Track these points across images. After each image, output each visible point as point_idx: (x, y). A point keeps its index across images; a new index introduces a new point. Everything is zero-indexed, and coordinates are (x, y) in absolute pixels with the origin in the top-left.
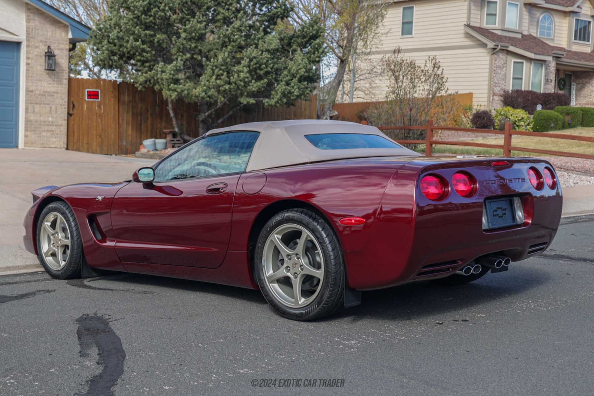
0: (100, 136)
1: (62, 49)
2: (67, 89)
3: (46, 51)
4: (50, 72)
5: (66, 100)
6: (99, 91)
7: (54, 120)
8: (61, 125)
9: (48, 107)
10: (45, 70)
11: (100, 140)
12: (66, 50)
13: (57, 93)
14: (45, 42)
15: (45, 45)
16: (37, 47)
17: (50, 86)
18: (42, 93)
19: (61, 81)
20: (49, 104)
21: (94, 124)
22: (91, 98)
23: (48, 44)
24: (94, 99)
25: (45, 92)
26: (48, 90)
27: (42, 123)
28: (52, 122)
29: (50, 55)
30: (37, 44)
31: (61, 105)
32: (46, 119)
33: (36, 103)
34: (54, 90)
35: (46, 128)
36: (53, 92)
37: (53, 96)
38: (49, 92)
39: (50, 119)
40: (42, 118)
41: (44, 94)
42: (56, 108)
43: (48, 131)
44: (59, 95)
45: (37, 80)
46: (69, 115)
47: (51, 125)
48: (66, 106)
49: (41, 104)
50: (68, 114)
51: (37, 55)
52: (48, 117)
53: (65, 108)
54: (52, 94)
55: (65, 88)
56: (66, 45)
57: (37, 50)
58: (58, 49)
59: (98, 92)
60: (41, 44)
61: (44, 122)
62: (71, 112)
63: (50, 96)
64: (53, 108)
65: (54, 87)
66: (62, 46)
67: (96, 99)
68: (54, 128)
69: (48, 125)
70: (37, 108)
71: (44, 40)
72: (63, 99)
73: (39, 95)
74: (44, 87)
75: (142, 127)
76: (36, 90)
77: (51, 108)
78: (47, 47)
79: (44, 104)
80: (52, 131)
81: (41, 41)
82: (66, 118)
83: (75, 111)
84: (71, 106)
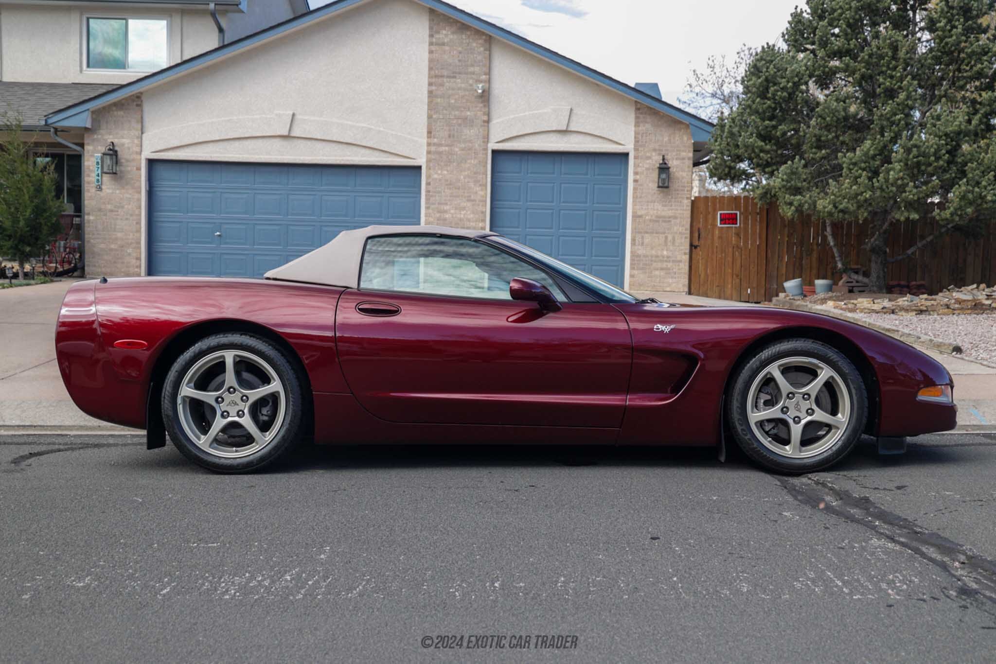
0: (737, 276)
1: (683, 159)
2: (689, 212)
3: (661, 162)
4: (665, 190)
5: (688, 226)
6: (738, 213)
7: (670, 254)
8: (680, 261)
9: (662, 237)
10: (659, 187)
11: (738, 281)
12: (689, 159)
13: (675, 218)
14: (660, 150)
15: (659, 154)
16: (649, 158)
17: (666, 208)
18: (654, 218)
19: (681, 202)
20: (664, 233)
21: (730, 259)
22: (725, 223)
23: (663, 153)
24: (729, 224)
25: (657, 217)
26: (663, 214)
27: (654, 259)
28: (668, 257)
29: (664, 168)
30: (648, 154)
31: (680, 233)
32: (659, 253)
33: (647, 233)
34: (670, 213)
35: (659, 265)
36: (670, 217)
37: (670, 221)
38: (664, 217)
39: (665, 253)
40: (654, 252)
41: (658, 219)
42: (674, 238)
43: (662, 269)
44: (678, 221)
45: (648, 202)
46: (693, 246)
47: (666, 261)
48: (688, 236)
49: (652, 233)
50: (691, 245)
51: (647, 169)
52: (663, 250)
53: (686, 238)
54: (667, 220)
55: (686, 210)
56: (689, 152)
57: (648, 161)
58: (676, 159)
59: (736, 214)
60: (654, 154)
61: (657, 256)
62: (696, 243)
63: (665, 222)
64: (670, 238)
65: (672, 210)
66: (684, 154)
67: (733, 224)
68: (670, 265)
69: (662, 261)
70: (648, 239)
71: (657, 148)
72: (683, 226)
73: (650, 220)
74: (657, 210)
75: (804, 262)
76: (647, 215)
77: (666, 238)
78: (661, 158)
79: (657, 233)
80: (668, 269)
81: (655, 150)
82: (688, 251)
83: (702, 241)
84: (696, 235)
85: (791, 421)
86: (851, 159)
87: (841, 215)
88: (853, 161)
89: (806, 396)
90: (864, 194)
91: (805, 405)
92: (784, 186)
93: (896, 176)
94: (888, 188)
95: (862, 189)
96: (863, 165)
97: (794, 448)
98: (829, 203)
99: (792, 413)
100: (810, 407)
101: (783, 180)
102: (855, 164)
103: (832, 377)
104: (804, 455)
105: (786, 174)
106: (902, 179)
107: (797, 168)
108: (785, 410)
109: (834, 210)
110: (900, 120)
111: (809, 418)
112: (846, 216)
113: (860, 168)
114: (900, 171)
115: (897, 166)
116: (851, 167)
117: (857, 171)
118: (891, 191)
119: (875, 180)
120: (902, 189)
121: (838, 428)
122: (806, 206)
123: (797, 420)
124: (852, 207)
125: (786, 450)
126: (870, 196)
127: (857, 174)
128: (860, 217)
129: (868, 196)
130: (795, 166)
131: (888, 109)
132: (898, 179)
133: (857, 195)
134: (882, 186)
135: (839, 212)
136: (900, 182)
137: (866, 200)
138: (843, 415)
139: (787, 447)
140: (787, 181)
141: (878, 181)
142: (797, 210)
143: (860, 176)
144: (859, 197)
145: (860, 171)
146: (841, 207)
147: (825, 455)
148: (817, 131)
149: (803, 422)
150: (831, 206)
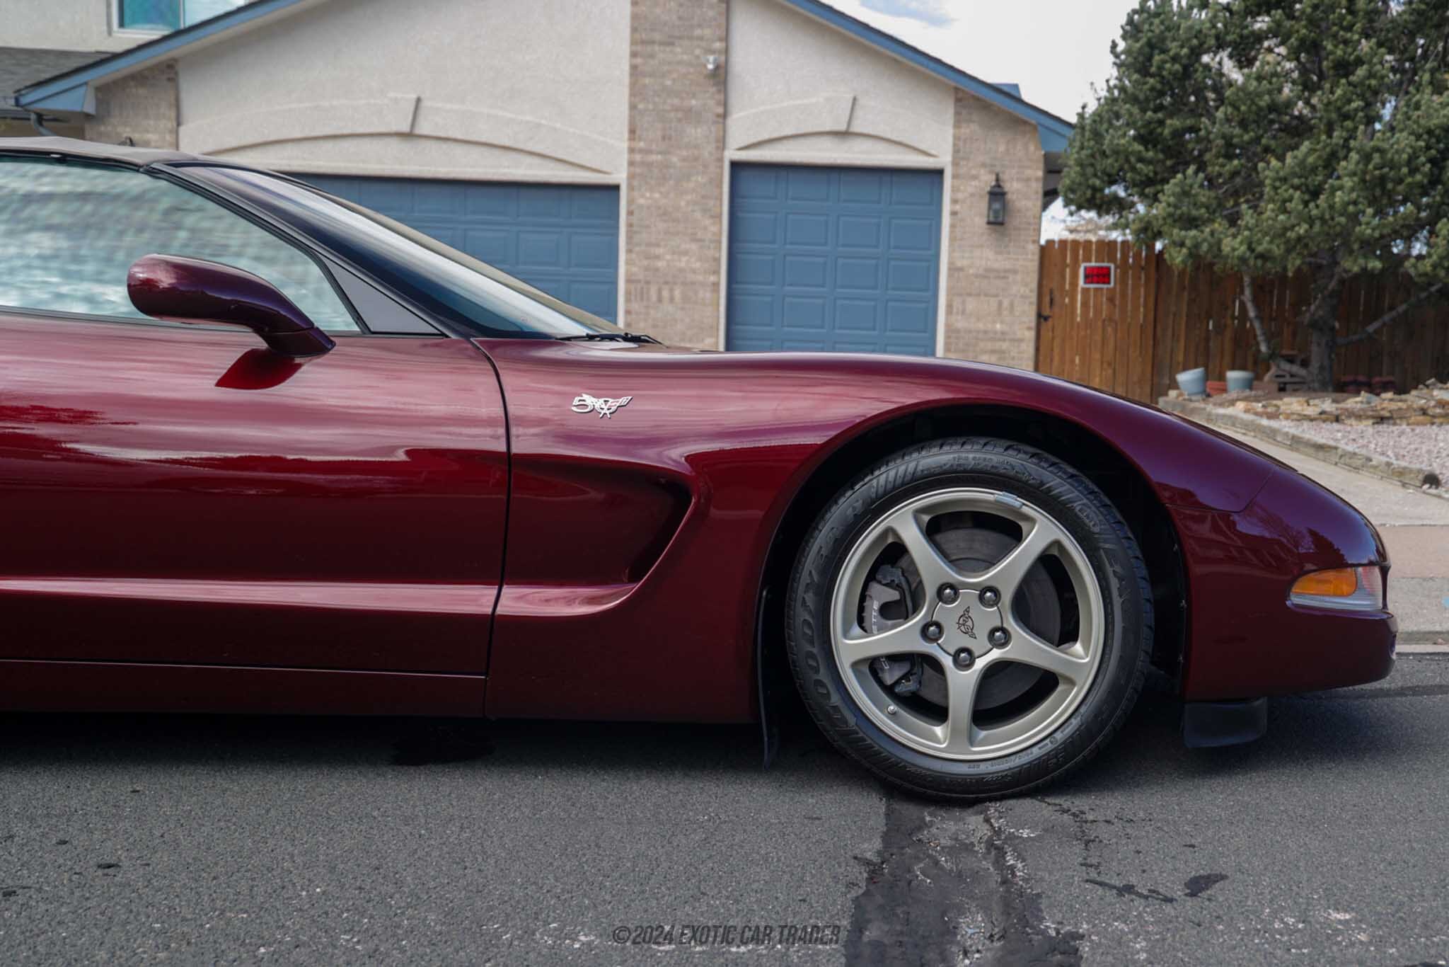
0: (1109, 364)
1: (1028, 180)
2: (1037, 264)
3: (993, 183)
4: (997, 227)
5: (1034, 285)
6: (1112, 266)
7: (1006, 328)
8: (1021, 340)
9: (993, 302)
10: (989, 223)
11: (1110, 371)
12: (1037, 179)
13: (1015, 272)
14: (992, 166)
15: (991, 172)
16: (975, 177)
17: (1000, 257)
18: (981, 271)
19: (1024, 248)
20: (996, 296)
21: (1098, 338)
22: (1092, 282)
23: (997, 169)
24: (1098, 283)
25: (988, 270)
26: (996, 265)
27: (981, 336)
28: (1003, 333)
29: (997, 194)
30: (974, 172)
31: (1022, 297)
32: (989, 326)
33: (970, 295)
34: (1008, 265)
35: (989, 346)
36: (1006, 271)
37: (1006, 277)
38: (997, 271)
39: (998, 326)
40: (981, 326)
41: (988, 273)
42: (1012, 305)
43: (993, 352)
44: (1019, 277)
45: (973, 246)
46: (1041, 317)
47: (1000, 340)
48: (1035, 300)
49: (979, 295)
50: (1039, 315)
51: (972, 195)
52: (994, 322)
53: (1031, 303)
54: (1003, 275)
55: (1032, 260)
56: (1038, 169)
57: (973, 183)
58: (1018, 180)
59: (1108, 269)
60: (982, 171)
61: (986, 332)
62: (1046, 312)
63: (998, 277)
64: (1006, 303)
65: (1009, 259)
66: (1029, 172)
67: (1104, 283)
68: (1005, 345)
69: (993, 340)
70: (971, 304)
71: (988, 162)
72: (1026, 285)
73: (977, 276)
74: (988, 259)
75: (1211, 344)
76: (970, 266)
77: (1000, 303)
78: (994, 177)
79: (986, 295)
80: (1003, 352)
81: (984, 165)
82: (1033, 324)
83: (1056, 309)
84: (1047, 299)
85: (947, 661)
86: (1277, 172)
87: (1259, 262)
88: (1282, 174)
89: (989, 594)
90: (1297, 228)
91: (986, 618)
92: (1170, 215)
93: (1346, 199)
94: (1332, 219)
95: (1293, 220)
96: (1296, 181)
97: (954, 734)
98: (1241, 243)
99: (953, 638)
100: (998, 624)
101: (1169, 205)
102: (1284, 180)
103: (1057, 544)
104: (980, 751)
105: (1173, 194)
106: (1355, 203)
107: (1191, 186)
108: (931, 631)
109: (1248, 254)
110: (1356, 110)
111: (996, 654)
112: (1269, 265)
113: (1293, 187)
114: (1352, 190)
115: (1348, 182)
116: (1278, 184)
117: (1286, 191)
118: (1339, 224)
119: (1312, 205)
120: (1354, 219)
121: (1071, 683)
122: (1205, 247)
123: (964, 658)
124: (1277, 251)
125: (934, 738)
126: (1306, 231)
127: (1286, 195)
128: (1289, 266)
129: (1302, 231)
130: (1188, 181)
131: (1339, 92)
132: (1348, 203)
133: (1285, 229)
134: (1323, 214)
135: (1256, 258)
136: (1351, 208)
137: (1299, 239)
138: (1086, 648)
139: (939, 730)
140: (1176, 207)
141: (1317, 206)
142: (1190, 255)
143: (1290, 199)
144: (1289, 234)
145: (1291, 191)
146: (1260, 249)
147: (1036, 752)
148: (1227, 129)
149: (980, 664)
150: (1243, 248)
